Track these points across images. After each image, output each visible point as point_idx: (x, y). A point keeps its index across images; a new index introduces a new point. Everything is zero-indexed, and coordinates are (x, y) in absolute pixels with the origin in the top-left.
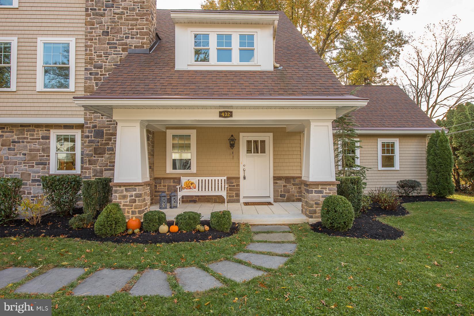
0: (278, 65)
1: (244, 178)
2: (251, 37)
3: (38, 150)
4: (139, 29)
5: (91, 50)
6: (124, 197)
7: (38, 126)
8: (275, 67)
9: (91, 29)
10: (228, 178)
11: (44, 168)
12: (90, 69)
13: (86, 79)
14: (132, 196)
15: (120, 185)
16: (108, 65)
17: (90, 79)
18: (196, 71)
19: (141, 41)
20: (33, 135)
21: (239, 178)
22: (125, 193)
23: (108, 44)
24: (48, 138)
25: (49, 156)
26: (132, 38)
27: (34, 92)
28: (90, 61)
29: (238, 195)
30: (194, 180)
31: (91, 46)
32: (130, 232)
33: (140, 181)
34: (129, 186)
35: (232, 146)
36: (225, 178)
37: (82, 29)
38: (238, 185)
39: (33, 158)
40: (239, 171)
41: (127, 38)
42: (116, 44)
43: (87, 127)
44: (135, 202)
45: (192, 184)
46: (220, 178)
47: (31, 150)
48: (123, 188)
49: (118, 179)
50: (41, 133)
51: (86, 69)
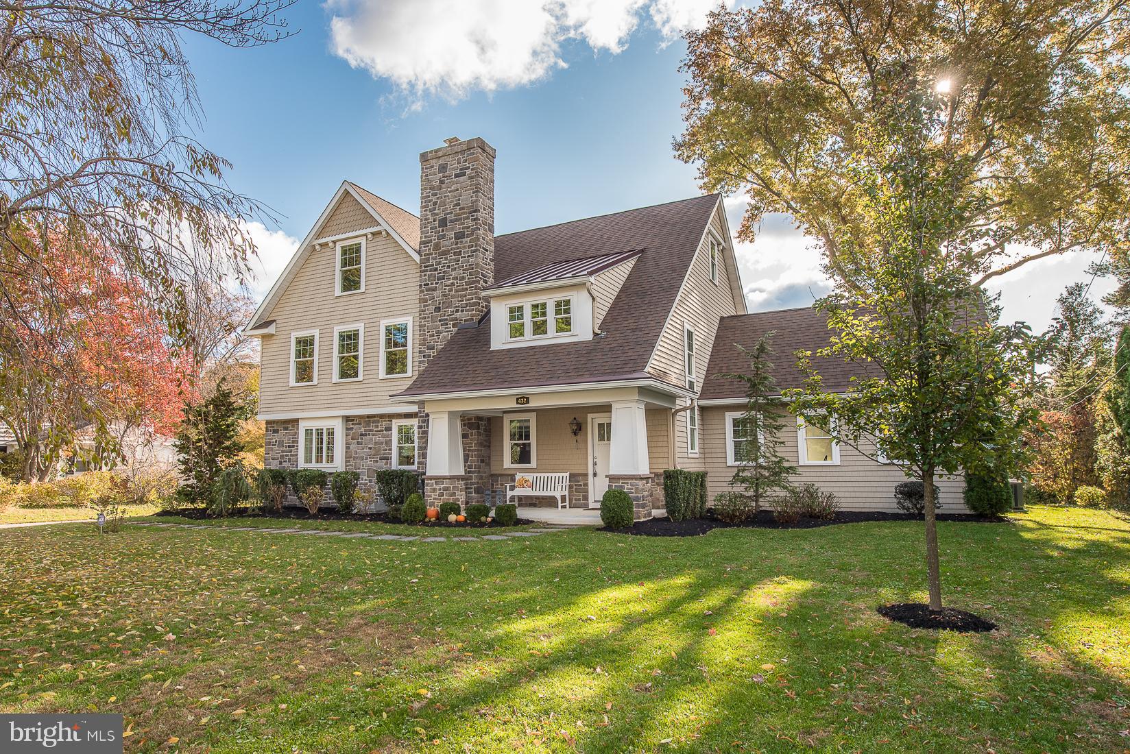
0: (599, 332)
1: (595, 475)
2: (567, 302)
3: (382, 443)
4: (468, 300)
5: (424, 330)
6: (434, 490)
7: (382, 416)
8: (595, 334)
9: (424, 306)
10: (571, 475)
11: (386, 464)
12: (424, 352)
13: (420, 362)
14: (440, 489)
15: (431, 478)
16: (440, 345)
17: (423, 362)
18: (509, 350)
19: (470, 313)
20: (377, 427)
21: (586, 475)
22: (435, 486)
23: (440, 321)
24: (389, 429)
25: (391, 450)
26: (462, 311)
27: (377, 380)
28: (423, 343)
29: (586, 498)
30: (529, 476)
31: (424, 326)
32: (427, 520)
33: (447, 474)
34: (439, 479)
35: (575, 433)
36: (568, 474)
37: (416, 307)
38: (586, 485)
39: (377, 451)
40: (587, 464)
41: (457, 311)
42: (446, 320)
43: (421, 417)
44: (443, 496)
45: (526, 481)
46: (561, 475)
47: (376, 443)
48: (433, 481)
49: (430, 472)
50: (384, 424)
51: (420, 352)
